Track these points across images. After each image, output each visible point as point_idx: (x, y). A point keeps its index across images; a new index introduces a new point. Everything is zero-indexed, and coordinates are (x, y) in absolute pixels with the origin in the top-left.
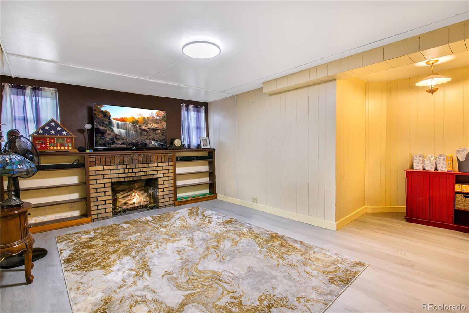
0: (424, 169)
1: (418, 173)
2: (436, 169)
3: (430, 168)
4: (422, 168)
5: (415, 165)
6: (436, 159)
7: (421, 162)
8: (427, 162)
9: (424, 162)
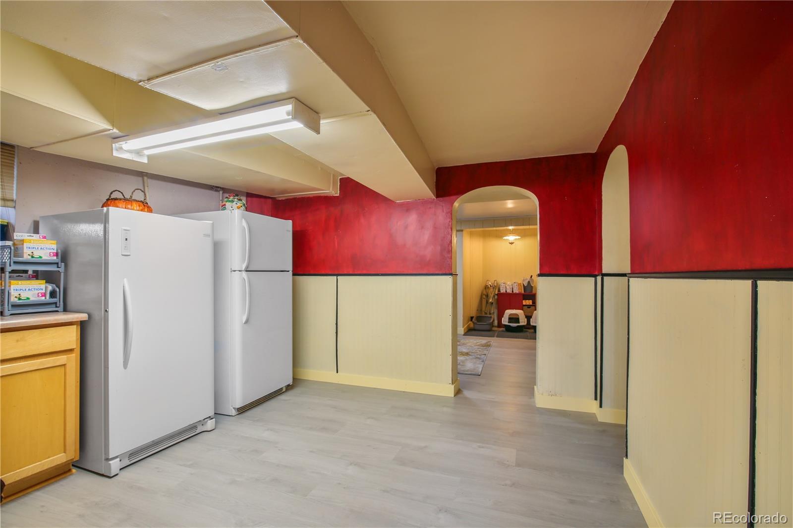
0: (506, 292)
1: (503, 294)
2: (513, 292)
3: (509, 291)
4: (505, 292)
5: (501, 289)
6: (512, 285)
7: (505, 287)
8: (508, 287)
9: (506, 287)
